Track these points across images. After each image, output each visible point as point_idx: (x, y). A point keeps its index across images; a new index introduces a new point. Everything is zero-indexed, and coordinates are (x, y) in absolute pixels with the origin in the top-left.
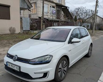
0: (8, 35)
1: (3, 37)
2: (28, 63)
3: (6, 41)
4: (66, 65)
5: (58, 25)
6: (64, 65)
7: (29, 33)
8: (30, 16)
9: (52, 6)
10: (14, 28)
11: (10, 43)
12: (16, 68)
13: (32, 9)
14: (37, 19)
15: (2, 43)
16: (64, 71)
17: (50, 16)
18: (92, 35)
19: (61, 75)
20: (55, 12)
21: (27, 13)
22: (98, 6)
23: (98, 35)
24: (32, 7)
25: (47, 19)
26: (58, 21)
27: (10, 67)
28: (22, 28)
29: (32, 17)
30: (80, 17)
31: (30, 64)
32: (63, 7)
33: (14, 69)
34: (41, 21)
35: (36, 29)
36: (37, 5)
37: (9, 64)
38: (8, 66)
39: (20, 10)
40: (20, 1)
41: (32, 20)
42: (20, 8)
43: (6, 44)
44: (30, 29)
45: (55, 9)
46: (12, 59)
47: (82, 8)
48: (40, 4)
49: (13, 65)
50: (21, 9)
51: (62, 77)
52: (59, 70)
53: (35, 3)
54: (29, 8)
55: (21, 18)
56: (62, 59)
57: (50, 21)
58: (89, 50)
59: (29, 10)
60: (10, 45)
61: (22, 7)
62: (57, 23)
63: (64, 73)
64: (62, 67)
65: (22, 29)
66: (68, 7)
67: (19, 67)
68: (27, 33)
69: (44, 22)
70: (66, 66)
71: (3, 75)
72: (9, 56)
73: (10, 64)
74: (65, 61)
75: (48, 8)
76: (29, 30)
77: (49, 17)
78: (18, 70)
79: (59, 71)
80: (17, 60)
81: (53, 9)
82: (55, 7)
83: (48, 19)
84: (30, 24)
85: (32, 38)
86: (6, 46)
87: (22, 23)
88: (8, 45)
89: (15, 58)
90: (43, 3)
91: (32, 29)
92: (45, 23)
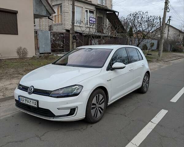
0: (15, 61)
1: (7, 63)
2: (48, 96)
3: (12, 70)
4: (103, 100)
5: (100, 44)
6: (100, 100)
7: (50, 57)
8: (50, 28)
9: (88, 10)
10: (25, 48)
11: (19, 73)
12: (33, 103)
13: (54, 16)
14: (63, 34)
15: (7, 72)
16: (100, 109)
17: (86, 27)
18: (158, 60)
19: (95, 114)
20: (94, 20)
21: (46, 23)
22: (168, 10)
23: (169, 61)
24: (55, 13)
25: (81, 34)
26: (99, 37)
27: (24, 102)
28: (37, 48)
29: (55, 29)
30: (136, 28)
31: (51, 96)
32: (107, 12)
33: (30, 104)
34: (69, 37)
35: (61, 51)
36: (63, 9)
37: (22, 98)
38: (21, 101)
39: (34, 18)
40: (34, 1)
41: (54, 35)
42: (34, 14)
43: (13, 74)
44: (51, 50)
45: (94, 16)
46: (27, 92)
47: (141, 13)
48: (67, 6)
49: (28, 100)
50: (36, 16)
51: (97, 118)
52: (92, 106)
53: (60, 5)
54: (49, 15)
55: (36, 32)
56: (96, 91)
57: (85, 36)
58: (143, 82)
59: (49, 18)
60: (19, 76)
61: (37, 13)
62: (97, 40)
63: (100, 112)
64: (97, 103)
65: (37, 50)
66: (117, 12)
67: (36, 102)
68: (46, 58)
69: (74, 38)
70: (103, 102)
71: (13, 116)
72: (22, 87)
73: (24, 99)
74: (101, 94)
75: (82, 13)
76: (50, 52)
77: (84, 29)
78: (35, 106)
79: (93, 108)
80: (33, 93)
81: (92, 14)
82: (95, 12)
83: (81, 32)
84: (51, 42)
85: (54, 63)
86: (13, 78)
87: (37, 39)
88: (16, 75)
89: (30, 89)
90: (73, 5)
91: (54, 50)
92: (76, 40)
